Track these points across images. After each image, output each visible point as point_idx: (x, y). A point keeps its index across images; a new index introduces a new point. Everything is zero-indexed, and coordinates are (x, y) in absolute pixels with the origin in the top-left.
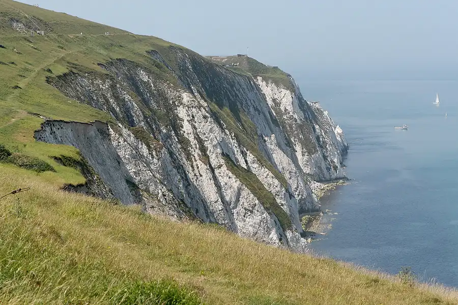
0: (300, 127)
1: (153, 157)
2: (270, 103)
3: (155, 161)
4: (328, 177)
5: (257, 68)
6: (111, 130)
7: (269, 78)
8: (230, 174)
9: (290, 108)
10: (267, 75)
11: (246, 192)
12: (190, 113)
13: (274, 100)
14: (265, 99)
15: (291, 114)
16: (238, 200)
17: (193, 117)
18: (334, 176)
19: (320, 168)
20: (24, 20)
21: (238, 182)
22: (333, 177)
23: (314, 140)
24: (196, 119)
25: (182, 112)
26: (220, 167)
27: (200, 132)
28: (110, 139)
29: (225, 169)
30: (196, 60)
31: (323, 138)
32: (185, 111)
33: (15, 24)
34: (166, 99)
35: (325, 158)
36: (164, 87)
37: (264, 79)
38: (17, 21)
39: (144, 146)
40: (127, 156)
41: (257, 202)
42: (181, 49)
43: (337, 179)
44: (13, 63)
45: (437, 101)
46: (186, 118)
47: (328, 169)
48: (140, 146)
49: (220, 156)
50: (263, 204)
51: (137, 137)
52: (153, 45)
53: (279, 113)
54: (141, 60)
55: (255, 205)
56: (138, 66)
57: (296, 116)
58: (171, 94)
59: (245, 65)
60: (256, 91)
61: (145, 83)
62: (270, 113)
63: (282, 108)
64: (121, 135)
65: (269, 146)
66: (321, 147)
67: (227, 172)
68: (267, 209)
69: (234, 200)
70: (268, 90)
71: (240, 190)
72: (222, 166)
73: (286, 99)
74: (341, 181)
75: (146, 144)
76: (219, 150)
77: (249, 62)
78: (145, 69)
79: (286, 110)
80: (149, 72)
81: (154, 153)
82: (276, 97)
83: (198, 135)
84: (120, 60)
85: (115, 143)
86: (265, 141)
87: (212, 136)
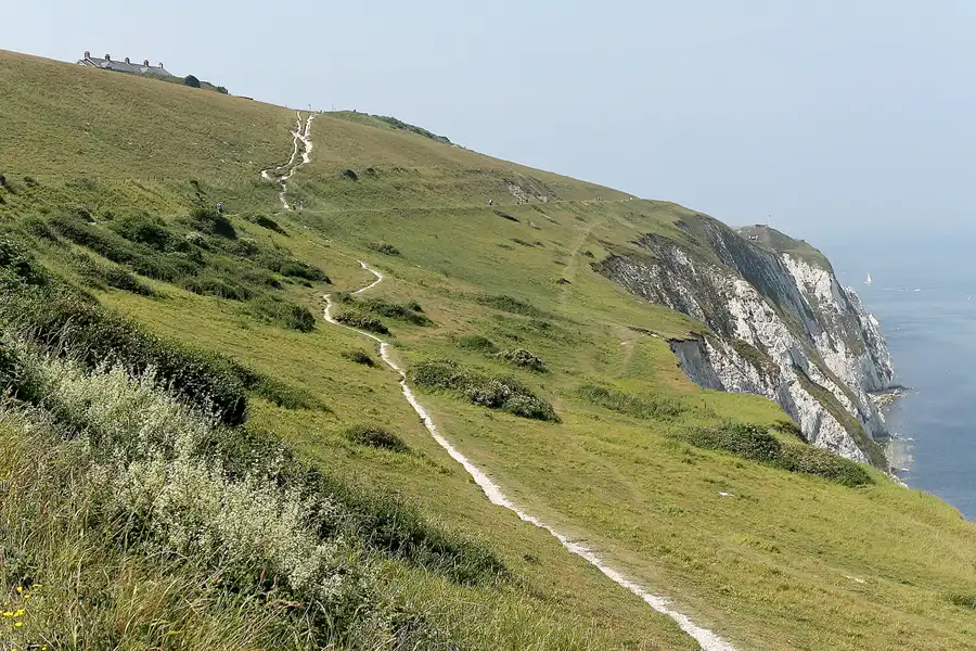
0: (842, 319)
1: (766, 386)
2: (801, 287)
3: (770, 391)
4: (879, 385)
5: (782, 243)
6: (709, 345)
7: (800, 255)
8: (806, 394)
9: (828, 295)
10: (796, 251)
11: (828, 420)
12: (747, 308)
13: (806, 285)
14: (794, 283)
15: (829, 302)
16: (817, 430)
17: (751, 313)
18: (888, 383)
19: (868, 374)
20: (520, 182)
21: (819, 406)
22: (887, 385)
23: (860, 337)
24: (755, 316)
25: (735, 307)
26: (791, 383)
27: (761, 335)
28: (708, 360)
29: (799, 386)
30: (727, 233)
31: (871, 333)
32: (740, 306)
33: (510, 188)
34: (713, 290)
35: (875, 360)
36: (709, 272)
37: (792, 257)
38: (513, 183)
39: (753, 369)
40: (735, 386)
41: (845, 433)
42: (710, 219)
43: (892, 388)
44: (539, 244)
45: (869, 280)
46: (741, 316)
47: (880, 375)
48: (747, 369)
49: (790, 369)
50: (853, 436)
51: (741, 356)
52: (678, 214)
53: (814, 301)
54: (673, 235)
55: (842, 438)
56: (673, 243)
57: (835, 305)
58: (719, 282)
59: (766, 238)
60: (784, 273)
61: (683, 267)
62: (802, 301)
63: (818, 295)
64: (723, 353)
65: (819, 348)
66: (869, 345)
67: (802, 391)
68: (858, 443)
69: (811, 430)
70: (798, 271)
71: (819, 416)
72: (793, 382)
73: (822, 284)
74: (896, 391)
75: (754, 365)
76: (789, 361)
77: (771, 235)
78: (683, 248)
79: (823, 297)
80: (688, 252)
81: (768, 379)
82: (809, 280)
83: (758, 340)
84: (649, 235)
85: (716, 367)
86: (814, 341)
87: (779, 340)
